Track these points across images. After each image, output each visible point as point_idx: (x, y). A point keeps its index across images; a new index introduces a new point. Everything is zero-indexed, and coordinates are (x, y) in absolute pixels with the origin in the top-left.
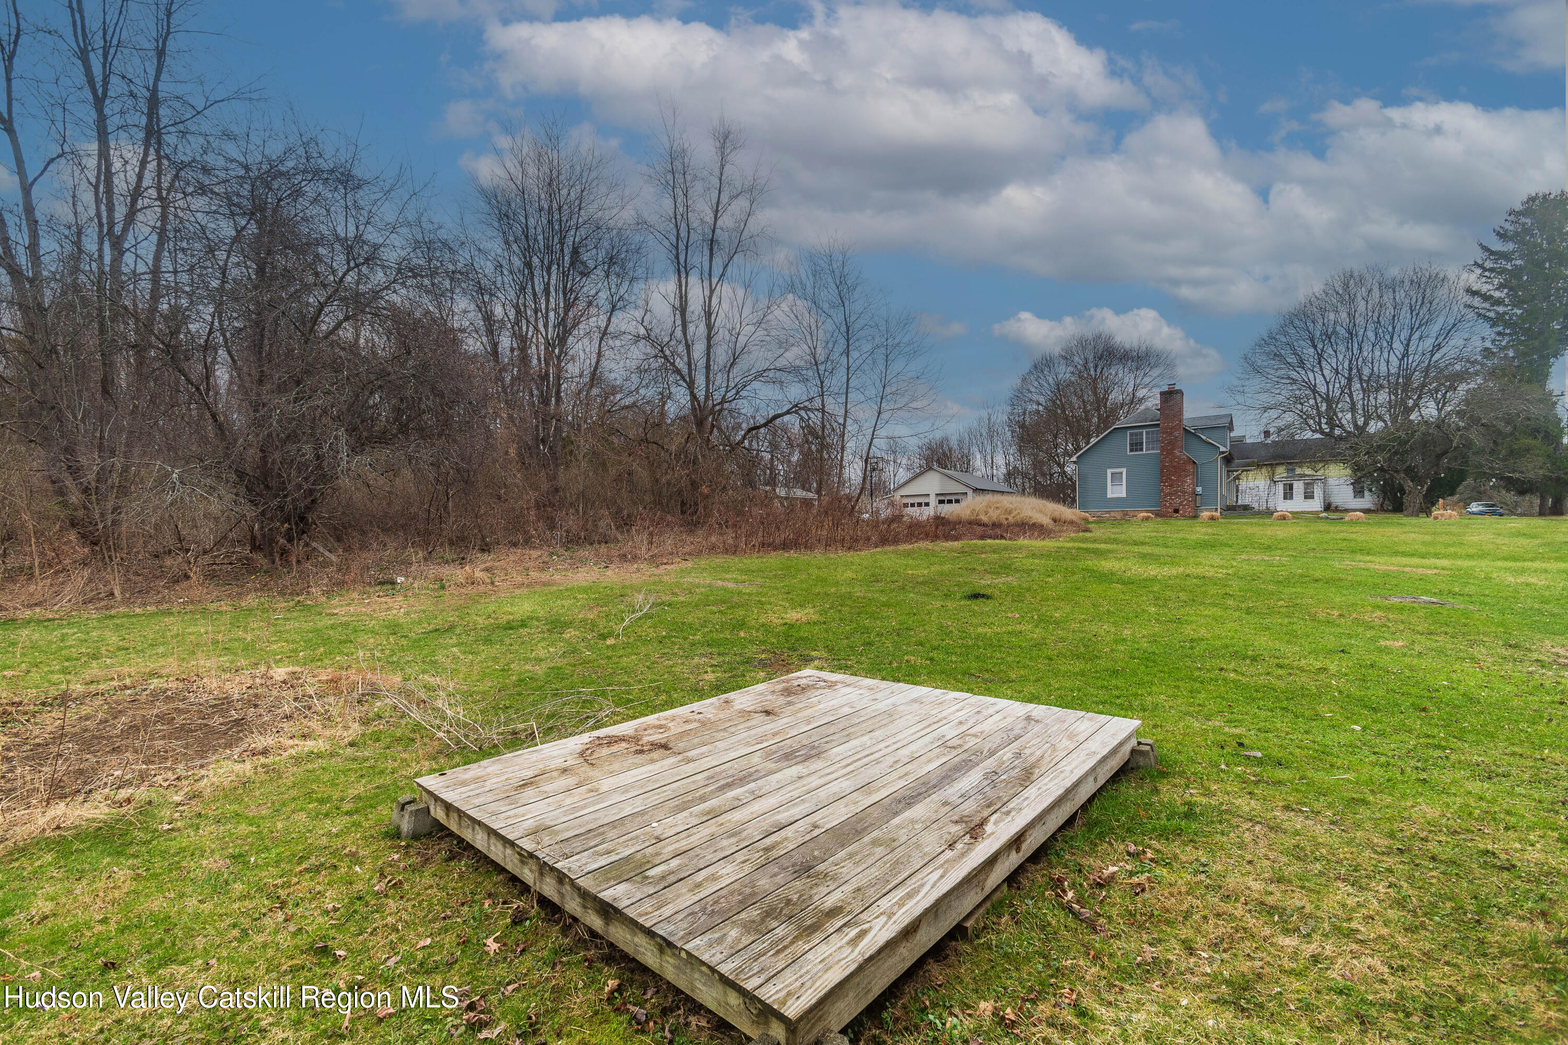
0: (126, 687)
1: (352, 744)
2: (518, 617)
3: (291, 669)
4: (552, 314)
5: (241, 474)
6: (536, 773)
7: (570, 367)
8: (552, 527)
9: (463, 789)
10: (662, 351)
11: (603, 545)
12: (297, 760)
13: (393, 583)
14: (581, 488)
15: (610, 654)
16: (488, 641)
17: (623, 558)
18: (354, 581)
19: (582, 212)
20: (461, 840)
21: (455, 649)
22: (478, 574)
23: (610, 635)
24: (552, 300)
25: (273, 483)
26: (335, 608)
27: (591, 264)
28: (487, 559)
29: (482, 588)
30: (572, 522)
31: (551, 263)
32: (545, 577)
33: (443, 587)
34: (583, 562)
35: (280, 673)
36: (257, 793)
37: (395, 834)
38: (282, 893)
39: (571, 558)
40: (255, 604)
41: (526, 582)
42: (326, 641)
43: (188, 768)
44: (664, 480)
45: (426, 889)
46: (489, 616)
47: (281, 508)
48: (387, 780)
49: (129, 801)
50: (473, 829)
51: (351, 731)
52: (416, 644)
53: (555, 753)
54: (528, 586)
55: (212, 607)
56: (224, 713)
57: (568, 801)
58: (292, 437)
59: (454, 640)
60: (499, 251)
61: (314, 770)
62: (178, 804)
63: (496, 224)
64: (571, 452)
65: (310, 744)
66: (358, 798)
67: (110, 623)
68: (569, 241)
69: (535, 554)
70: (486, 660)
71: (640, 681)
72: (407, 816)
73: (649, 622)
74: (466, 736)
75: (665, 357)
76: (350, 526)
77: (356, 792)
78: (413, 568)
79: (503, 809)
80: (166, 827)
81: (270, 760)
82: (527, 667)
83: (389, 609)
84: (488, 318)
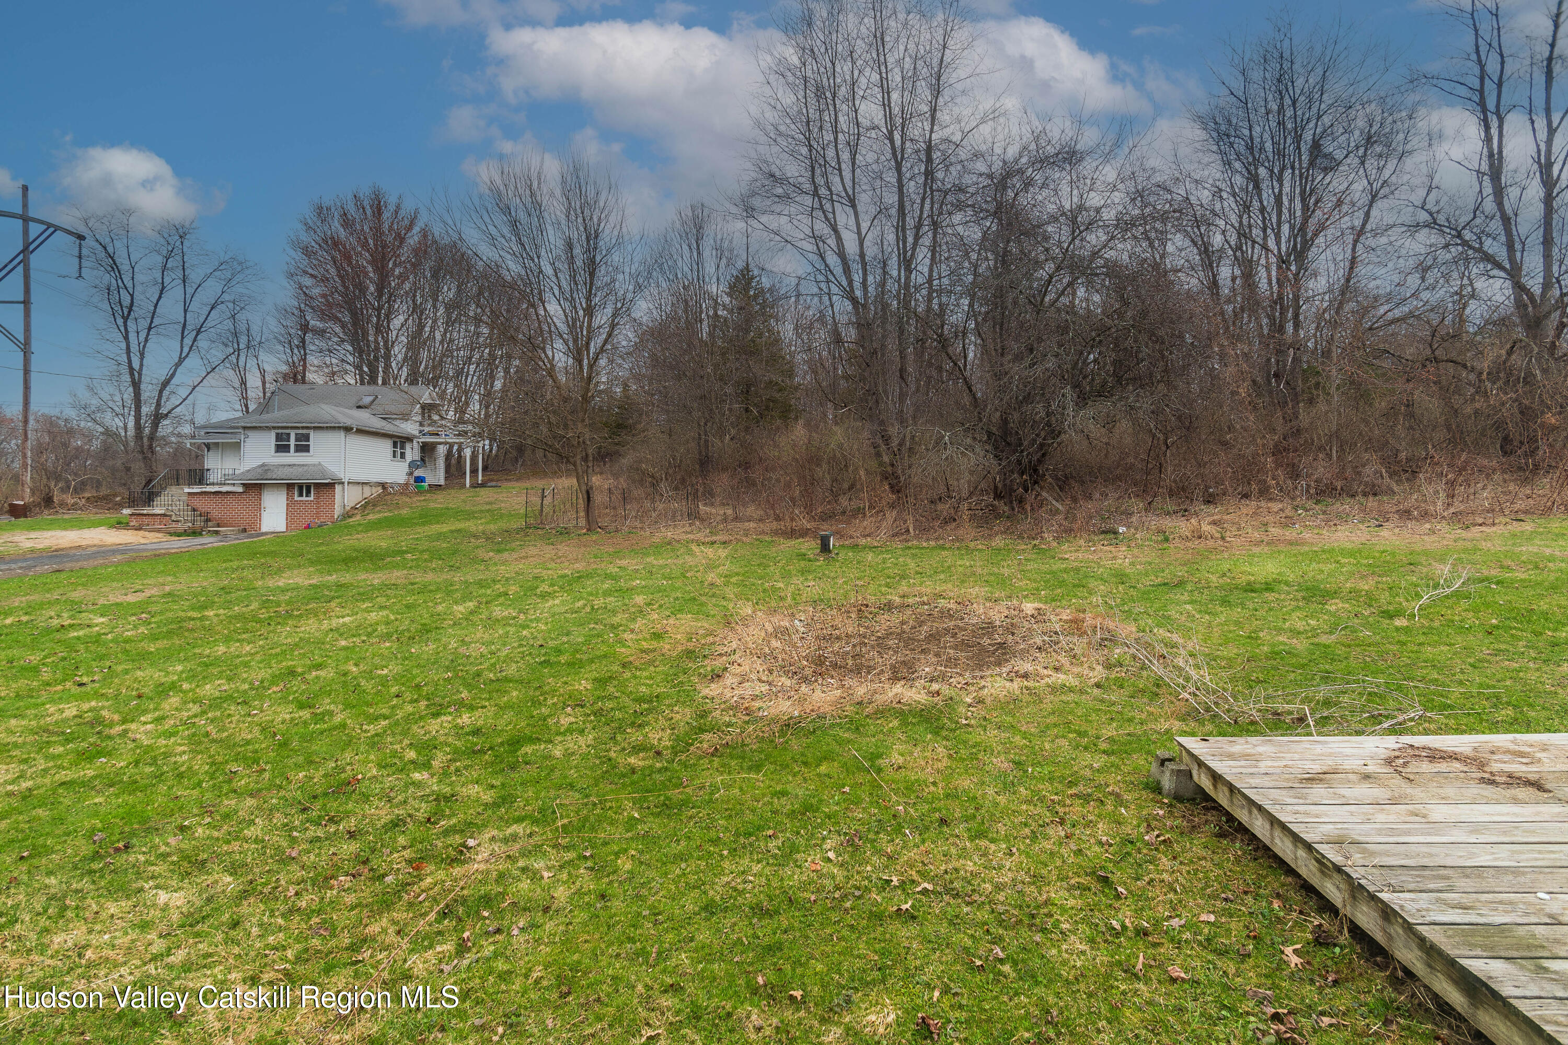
0: (924, 603)
1: (1098, 685)
2: (1261, 579)
3: (1036, 605)
4: (1285, 228)
5: (990, 434)
6: (1325, 769)
7: (1311, 284)
8: (1295, 474)
9: (1232, 763)
10: (1459, 236)
11: (1371, 498)
12: (1054, 689)
13: (1115, 533)
14: (1334, 428)
15: (1403, 638)
16: (1225, 602)
17: (1406, 514)
18: (1080, 529)
19: (1325, 97)
20: (1231, 818)
21: (1189, 607)
22: (1206, 528)
23: (1399, 613)
24: (1285, 211)
25: (1012, 439)
26: (1066, 553)
27: (1339, 155)
28: (1215, 511)
29: (1211, 543)
30: (1322, 470)
31: (1283, 169)
32: (1290, 534)
33: (1166, 540)
34: (1343, 518)
35: (1029, 607)
36: (1026, 711)
37: (1157, 789)
38: (1061, 810)
39: (1324, 512)
40: (1002, 544)
41: (1266, 539)
42: (1062, 584)
43: (974, 677)
44: (1469, 410)
45: (1200, 859)
46: (1224, 575)
47: (1019, 462)
48: (1139, 730)
49: (938, 693)
50: (1250, 812)
51: (1096, 673)
52: (1145, 596)
53: (1348, 751)
54: (1268, 544)
55: (972, 545)
56: (990, 635)
57: (1381, 817)
58: (1028, 399)
59: (1186, 597)
60: (1218, 175)
61: (1067, 703)
62: (970, 705)
63: (1215, 148)
64: (1317, 385)
65: (1061, 678)
66: (1111, 740)
67: (908, 552)
68: (1308, 136)
69: (1276, 506)
70: (1226, 623)
71: (1461, 683)
72: (1168, 774)
73: (1464, 604)
74: (1216, 703)
75: (1465, 243)
76: (1072, 477)
77: (1110, 734)
78: (1134, 519)
79: (1289, 801)
80: (964, 722)
81: (1031, 684)
82: (1281, 639)
83: (1115, 558)
84: (1205, 250)
